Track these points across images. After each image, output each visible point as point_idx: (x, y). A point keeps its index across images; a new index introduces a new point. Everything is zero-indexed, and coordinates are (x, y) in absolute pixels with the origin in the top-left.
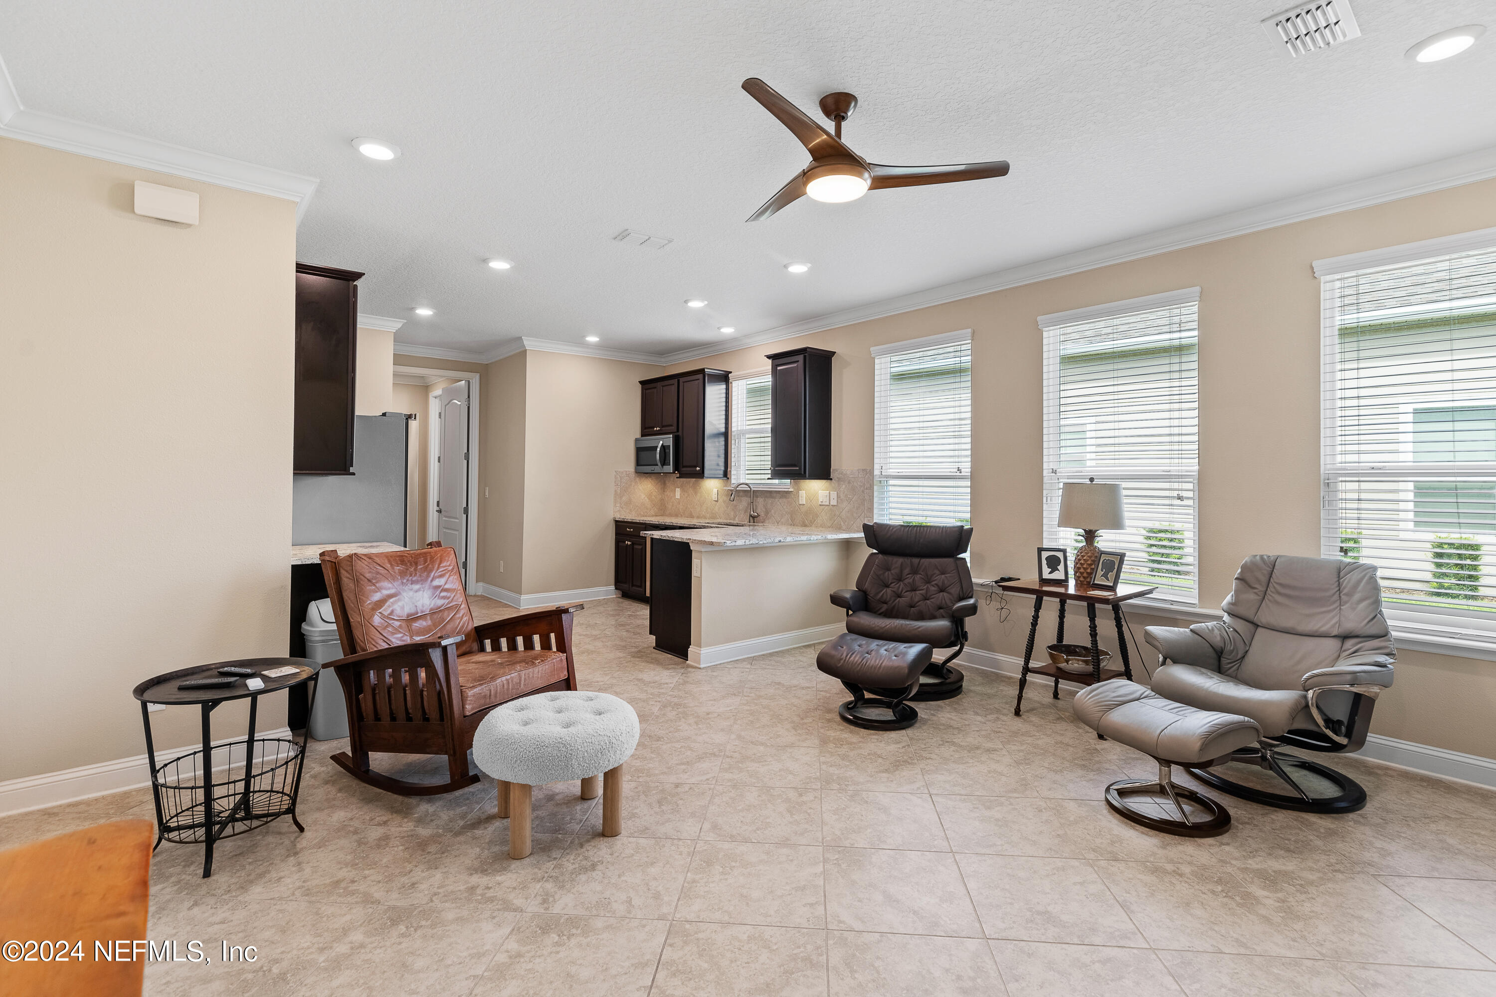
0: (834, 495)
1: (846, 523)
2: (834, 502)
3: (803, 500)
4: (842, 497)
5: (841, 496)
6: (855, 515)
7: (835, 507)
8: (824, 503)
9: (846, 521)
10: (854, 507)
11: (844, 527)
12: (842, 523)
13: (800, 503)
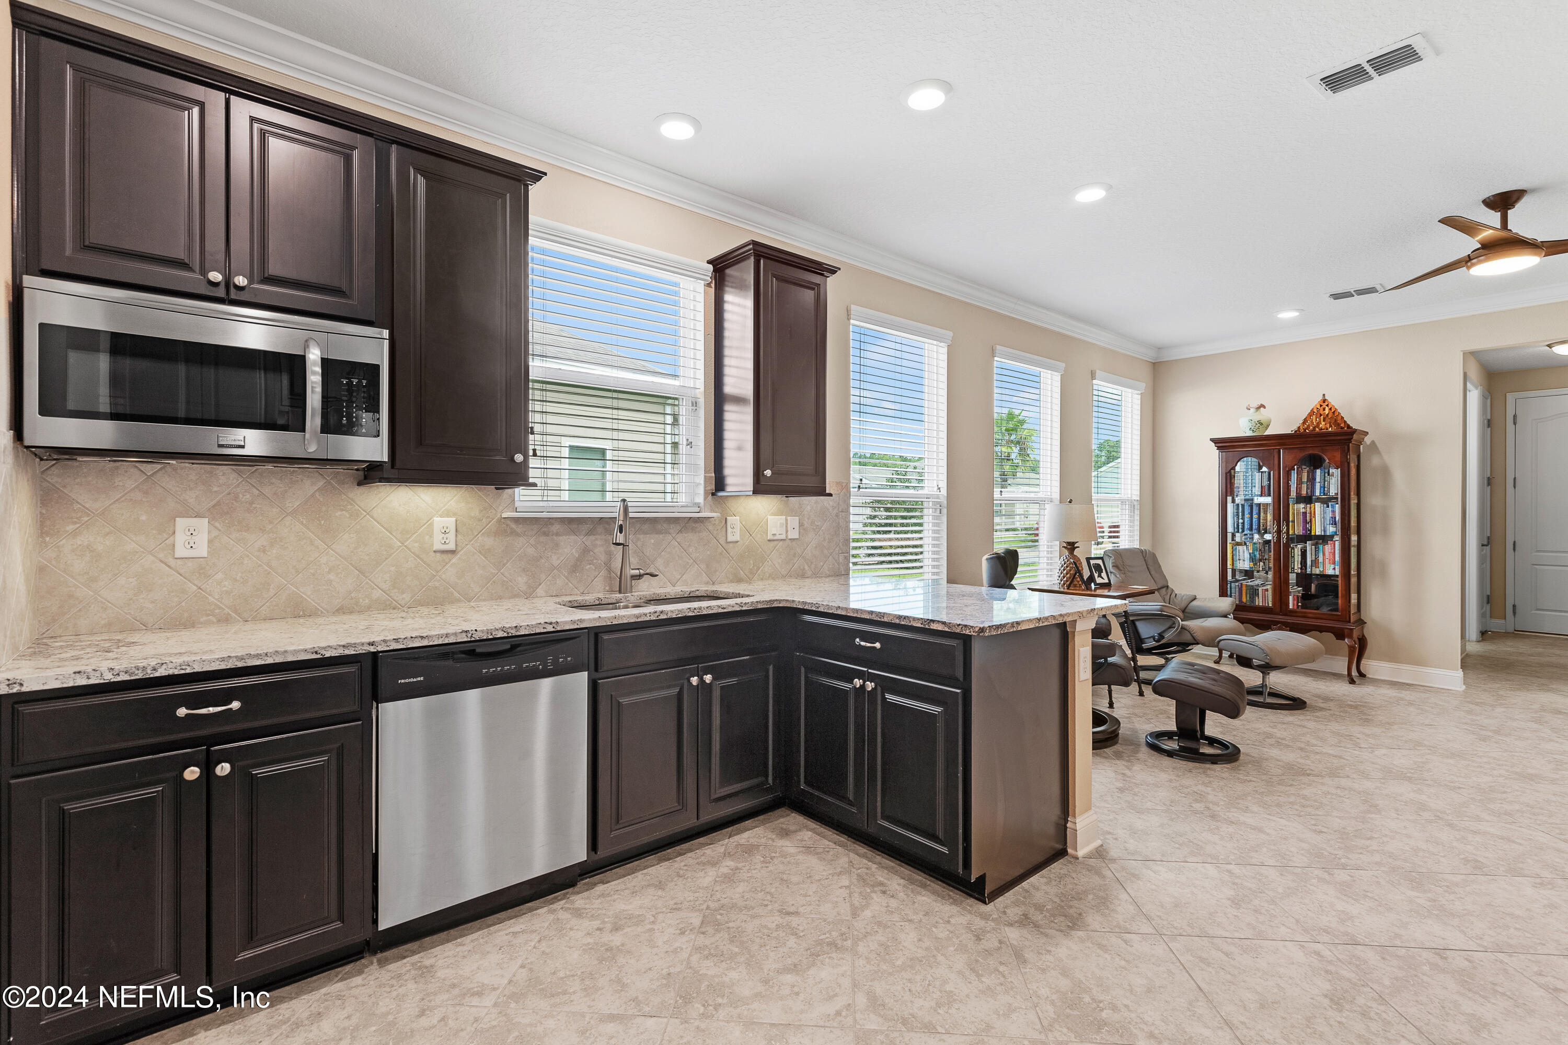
0: (794, 521)
1: (813, 566)
2: (794, 534)
3: (734, 535)
4: (806, 525)
5: (805, 523)
6: (826, 551)
7: (794, 543)
8: (778, 537)
9: (812, 563)
10: (824, 539)
11: (809, 573)
12: (806, 567)
13: (730, 538)
